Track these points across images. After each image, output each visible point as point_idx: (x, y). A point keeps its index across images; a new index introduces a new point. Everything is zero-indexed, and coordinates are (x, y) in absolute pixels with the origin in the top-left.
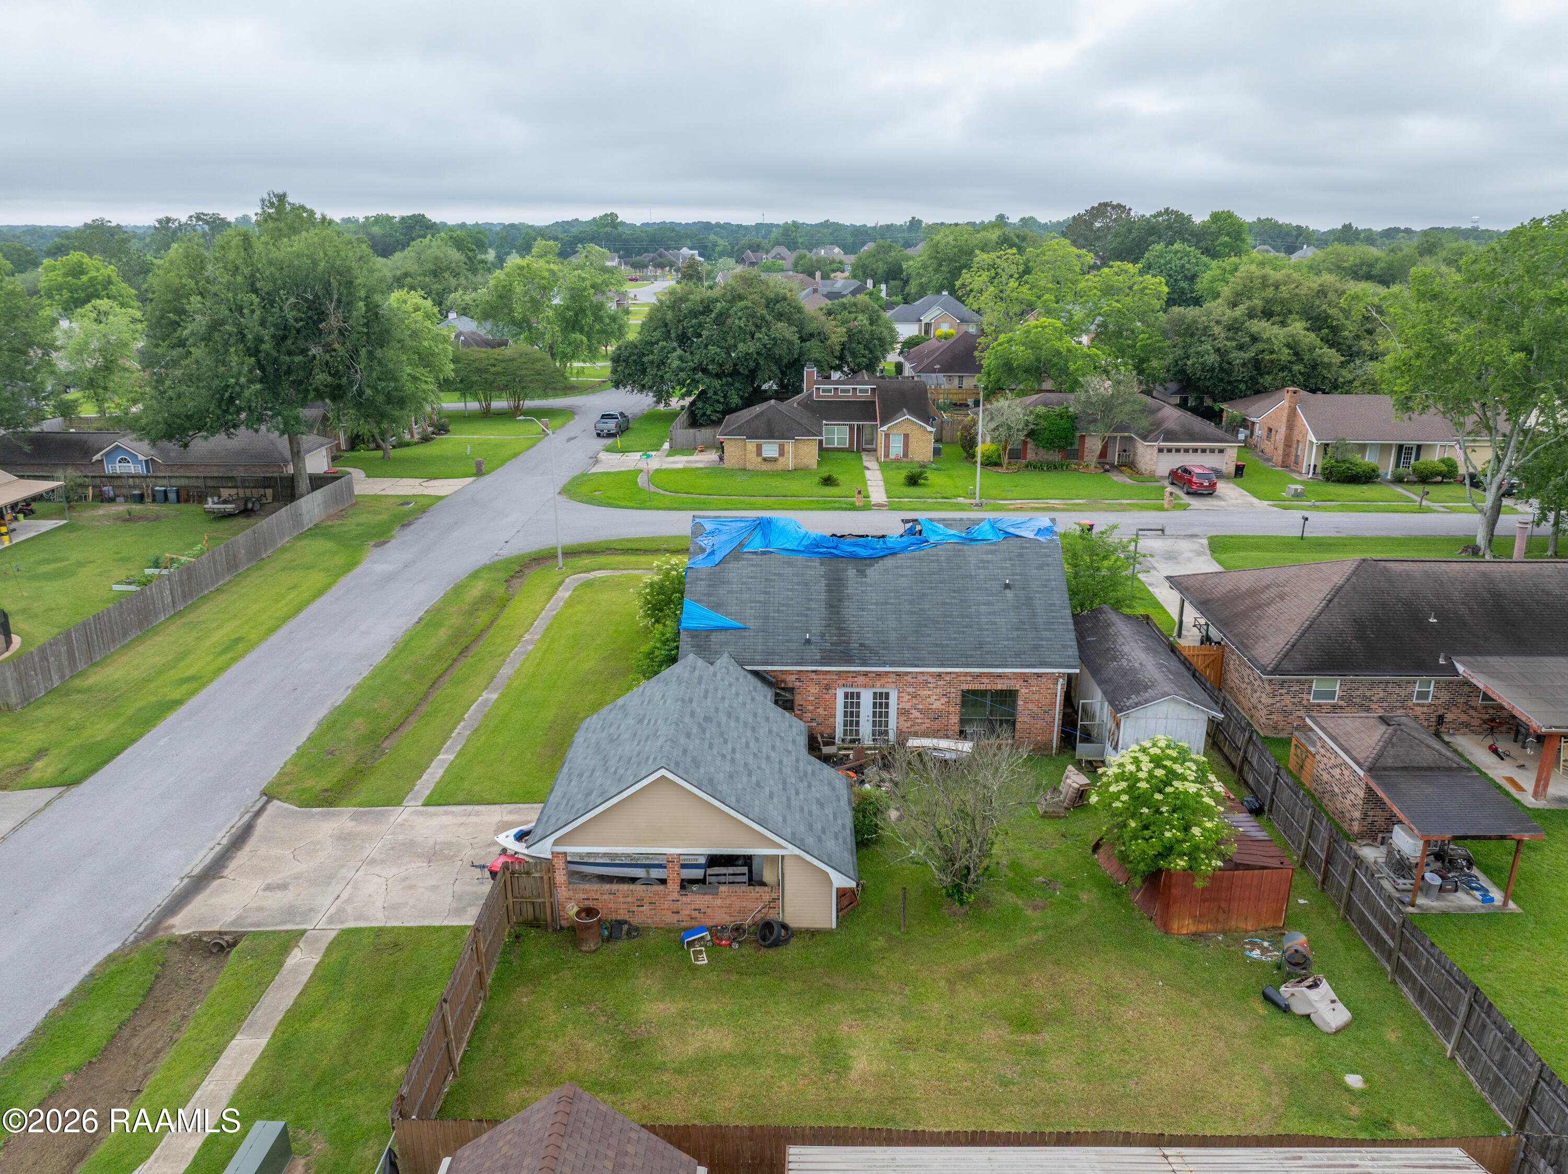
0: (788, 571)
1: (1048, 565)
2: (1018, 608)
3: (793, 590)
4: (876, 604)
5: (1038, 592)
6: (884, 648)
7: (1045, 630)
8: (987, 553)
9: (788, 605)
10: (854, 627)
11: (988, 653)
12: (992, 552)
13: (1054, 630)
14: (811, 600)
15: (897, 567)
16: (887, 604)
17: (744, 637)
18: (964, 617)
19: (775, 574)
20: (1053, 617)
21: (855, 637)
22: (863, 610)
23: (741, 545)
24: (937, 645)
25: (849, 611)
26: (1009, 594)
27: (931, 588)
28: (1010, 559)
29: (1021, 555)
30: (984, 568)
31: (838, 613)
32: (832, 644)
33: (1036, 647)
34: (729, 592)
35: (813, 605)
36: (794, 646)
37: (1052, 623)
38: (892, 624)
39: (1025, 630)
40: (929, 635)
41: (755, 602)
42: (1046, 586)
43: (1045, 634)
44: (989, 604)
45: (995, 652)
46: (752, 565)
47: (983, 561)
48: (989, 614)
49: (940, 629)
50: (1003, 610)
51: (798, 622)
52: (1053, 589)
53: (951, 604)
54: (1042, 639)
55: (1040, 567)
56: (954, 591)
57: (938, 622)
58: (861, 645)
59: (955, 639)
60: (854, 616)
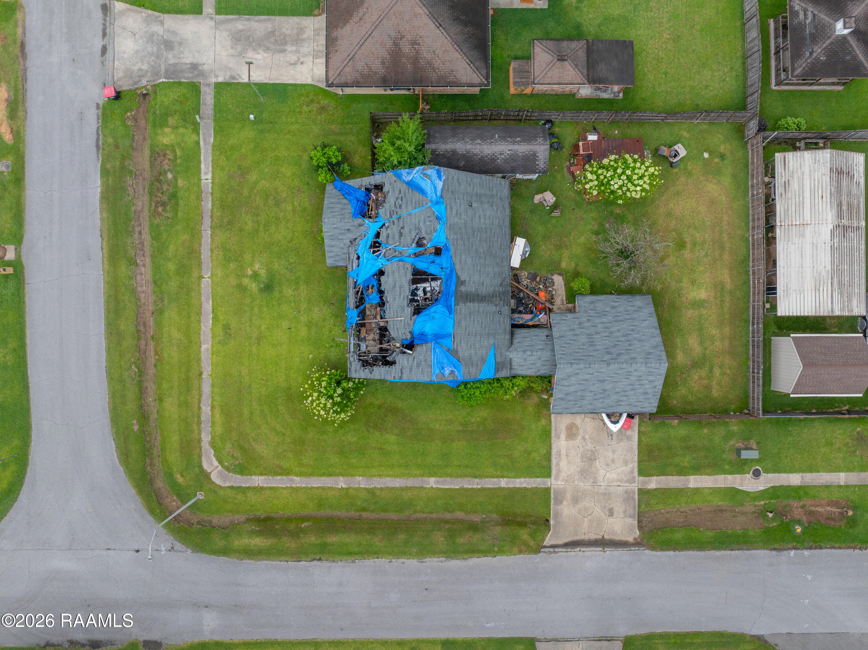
0: (463, 323)
1: (458, 179)
2: (481, 202)
3: (474, 320)
4: (480, 276)
5: (473, 189)
6: (502, 275)
7: (493, 192)
8: (452, 211)
9: (482, 323)
10: (492, 289)
11: (504, 224)
12: (451, 208)
13: (492, 187)
14: (479, 311)
15: (460, 263)
16: (480, 271)
17: (498, 345)
18: (486, 232)
19: (466, 331)
20: (486, 185)
21: (497, 289)
22: (483, 283)
23: (448, 350)
24: (501, 248)
25: (483, 291)
26: (475, 205)
27: (472, 246)
28: (455, 199)
29: (452, 192)
30: (460, 215)
31: (485, 297)
32: (501, 300)
33: (501, 198)
34: (476, 355)
35: (481, 310)
36: (502, 320)
37: (489, 187)
38: (491, 269)
39: (492, 202)
40: (496, 251)
41: (480, 340)
42: (470, 184)
43: (494, 193)
44: (480, 217)
45: (503, 220)
46: (461, 343)
47: (457, 215)
48: (485, 218)
49: (493, 245)
50: (483, 210)
51: (490, 318)
52: (472, 181)
53: (480, 237)
54: (497, 195)
55: (460, 184)
56: (474, 234)
57: (490, 245)
58: (501, 286)
59: (497, 238)
60: (486, 289)
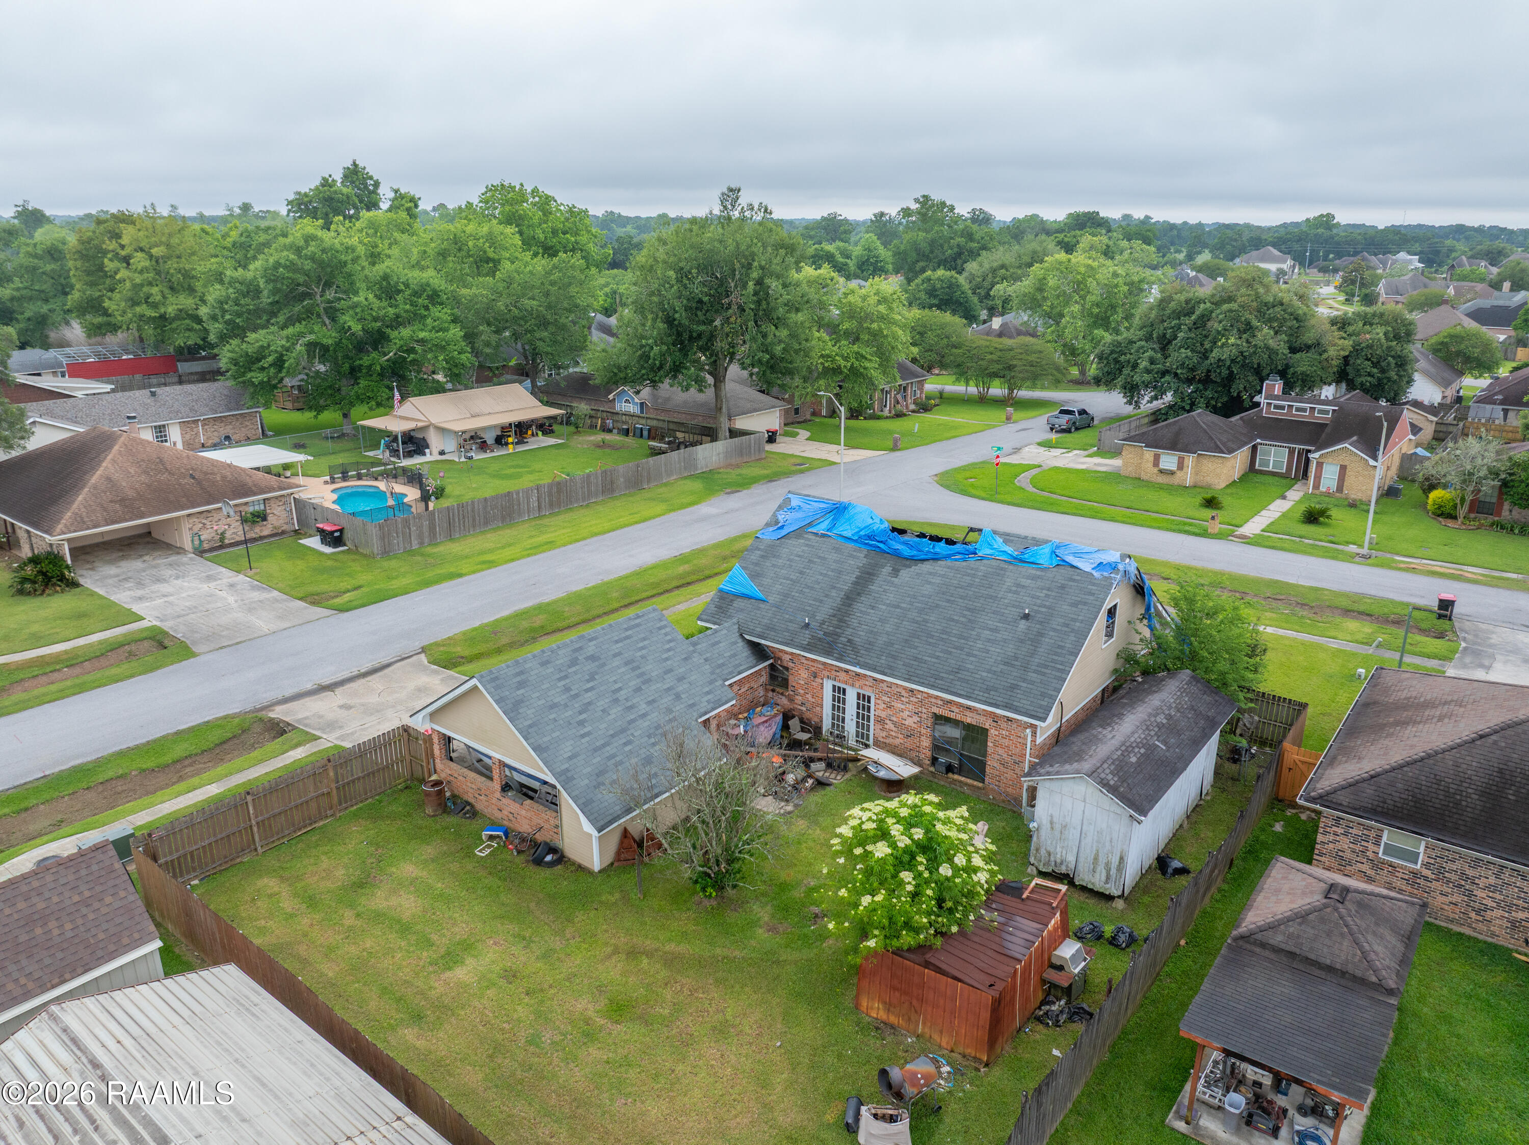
0: (834, 556)
1: (1085, 604)
2: (1022, 641)
3: (826, 575)
4: (888, 605)
5: (1055, 630)
6: (867, 650)
7: (1035, 672)
8: (1028, 578)
9: (812, 588)
10: (854, 622)
11: (960, 679)
12: (1034, 578)
13: (1044, 674)
14: (834, 588)
15: (930, 574)
16: (898, 607)
17: (759, 609)
18: (961, 637)
19: (820, 557)
20: (1053, 661)
21: (849, 631)
22: (873, 608)
23: (810, 524)
24: (916, 659)
25: (861, 606)
26: (1023, 624)
27: (948, 601)
28: (1048, 590)
29: (1063, 587)
30: (1016, 593)
31: (850, 605)
32: (825, 634)
33: (1013, 687)
34: (774, 566)
35: (834, 593)
36: (792, 627)
37: (1046, 667)
38: (888, 628)
39: (1013, 666)
40: (916, 648)
41: (787, 579)
42: (1067, 625)
43: (1032, 676)
44: (995, 630)
45: (967, 681)
46: (807, 545)
47: (1018, 585)
48: (989, 640)
49: (930, 644)
50: (1005, 641)
51: (810, 605)
52: (1073, 630)
53: (957, 622)
54: (1024, 680)
55: (1075, 605)
56: (969, 610)
57: (932, 637)
58: (849, 641)
59: (938, 657)
60: (861, 612)
